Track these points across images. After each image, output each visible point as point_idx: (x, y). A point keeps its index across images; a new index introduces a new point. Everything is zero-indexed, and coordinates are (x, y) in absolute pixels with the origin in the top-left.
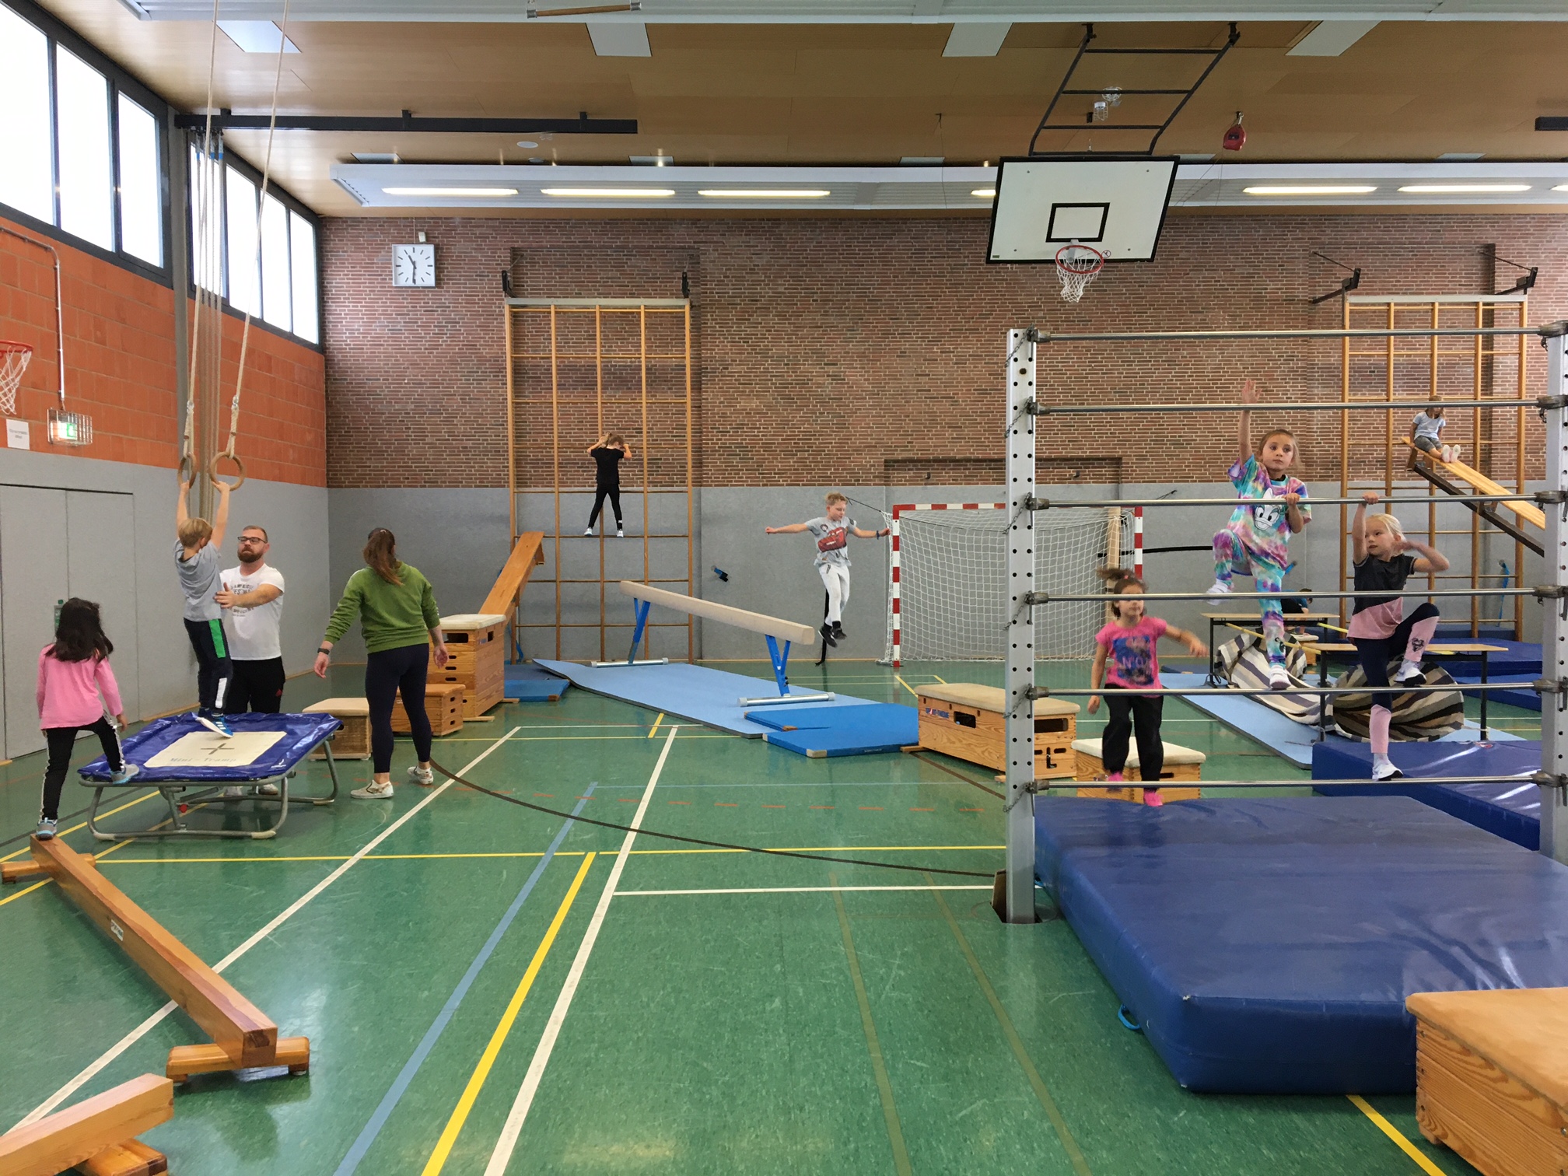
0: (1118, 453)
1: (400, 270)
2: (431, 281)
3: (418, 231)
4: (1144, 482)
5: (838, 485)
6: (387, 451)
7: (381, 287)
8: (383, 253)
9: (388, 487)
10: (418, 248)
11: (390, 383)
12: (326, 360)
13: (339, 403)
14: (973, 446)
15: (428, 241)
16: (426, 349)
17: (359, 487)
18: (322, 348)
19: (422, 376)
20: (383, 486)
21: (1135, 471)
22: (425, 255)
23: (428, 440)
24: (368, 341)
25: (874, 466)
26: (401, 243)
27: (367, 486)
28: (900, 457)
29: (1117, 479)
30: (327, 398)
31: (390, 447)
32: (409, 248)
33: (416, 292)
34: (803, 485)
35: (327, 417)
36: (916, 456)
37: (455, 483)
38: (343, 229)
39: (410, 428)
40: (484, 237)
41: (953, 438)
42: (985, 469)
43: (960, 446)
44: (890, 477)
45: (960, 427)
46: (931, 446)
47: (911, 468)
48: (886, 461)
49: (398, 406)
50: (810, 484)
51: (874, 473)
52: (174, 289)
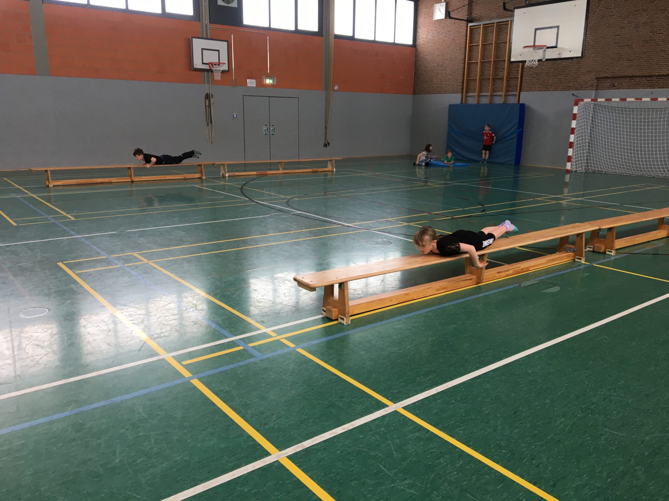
1: (436, 14)
2: (444, 17)
5: (574, 90)
6: (428, 81)
7: (431, 21)
8: (432, 8)
9: (428, 94)
10: (441, 4)
11: (431, 56)
12: (415, 50)
14: (637, 70)
16: (441, 43)
17: (420, 94)
18: (414, 46)
19: (440, 53)
20: (426, 94)
22: (443, 7)
23: (439, 76)
24: (427, 41)
25: (590, 81)
26: (437, 3)
27: (422, 94)
28: (602, 76)
30: (415, 63)
32: (439, 5)
33: (440, 21)
34: (559, 90)
35: (415, 70)
36: (609, 76)
37: (445, 92)
39: (435, 72)
41: (628, 66)
42: (644, 81)
43: (631, 70)
44: (598, 86)
45: (632, 60)
46: (617, 71)
47: (608, 81)
48: (596, 78)
49: (432, 65)
50: (562, 90)
51: (590, 84)
52: (323, 36)
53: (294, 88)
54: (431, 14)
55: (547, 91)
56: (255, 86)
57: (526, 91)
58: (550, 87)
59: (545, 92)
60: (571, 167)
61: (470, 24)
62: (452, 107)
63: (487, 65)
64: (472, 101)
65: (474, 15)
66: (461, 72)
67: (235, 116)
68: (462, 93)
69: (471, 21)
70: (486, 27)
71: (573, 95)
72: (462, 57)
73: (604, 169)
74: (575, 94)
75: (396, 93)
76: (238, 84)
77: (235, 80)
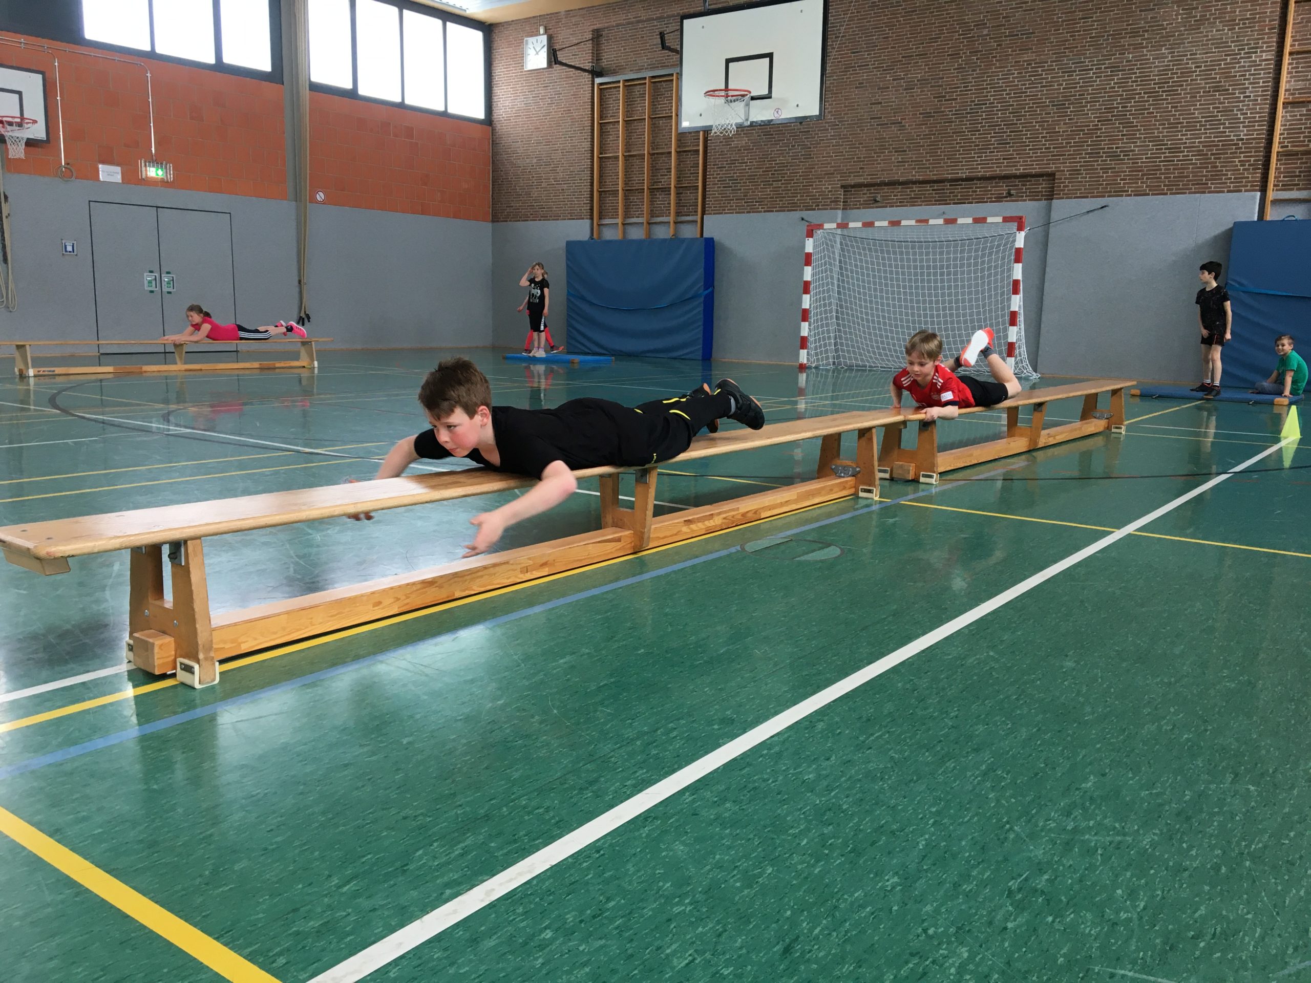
0: (1052, 168)
1: (528, 58)
2: (545, 64)
3: (540, 25)
4: (1075, 198)
5: (802, 210)
6: (521, 194)
7: (520, 72)
8: (521, 46)
9: (522, 220)
10: (539, 38)
11: (524, 144)
12: (492, 130)
13: (498, 160)
14: (915, 168)
15: (545, 32)
16: (543, 116)
17: (506, 221)
18: (488, 123)
19: (541, 137)
20: (519, 221)
21: (1068, 186)
22: (542, 44)
24: (514, 114)
25: (831, 191)
26: (532, 36)
27: (511, 221)
28: (852, 183)
29: (1050, 196)
30: (492, 158)
31: (523, 192)
32: (534, 39)
33: (538, 72)
35: (492, 171)
36: (866, 181)
39: (534, 177)
40: (576, 24)
41: (898, 162)
42: (929, 190)
43: (904, 169)
44: (847, 202)
45: (905, 151)
46: (879, 171)
47: (865, 192)
48: (842, 187)
49: (528, 161)
50: (781, 210)
51: (831, 198)
52: (283, 84)
53: (219, 191)
54: (520, 58)
55: (753, 212)
56: (121, 181)
57: (714, 214)
58: (759, 205)
59: (751, 214)
60: (808, 359)
61: (598, 80)
62: (572, 247)
63: (636, 161)
64: (610, 234)
65: (604, 63)
66: (586, 175)
67: (69, 248)
68: (592, 219)
69: (600, 75)
70: (630, 85)
71: (803, 219)
72: (587, 145)
73: (868, 362)
74: (805, 218)
75: (456, 216)
76: (75, 175)
77: (68, 164)
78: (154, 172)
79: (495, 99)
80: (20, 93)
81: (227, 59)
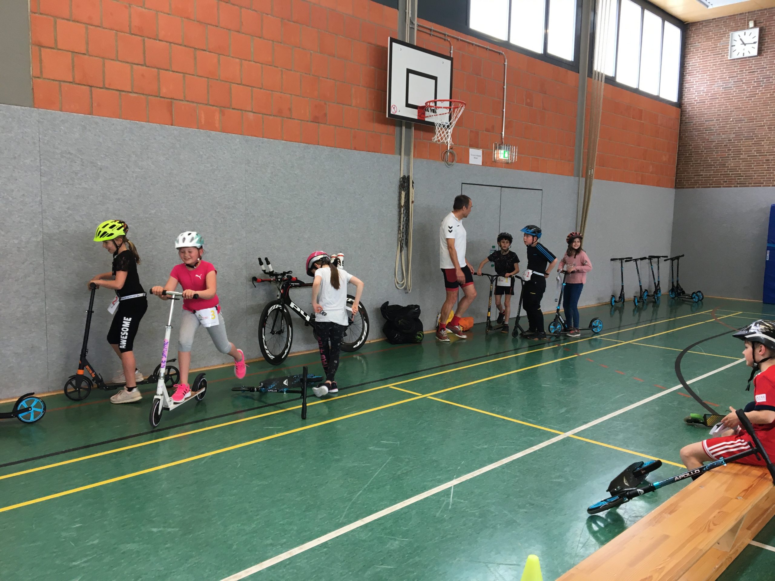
1: (734, 48)
2: (755, 52)
3: (749, 21)
6: (714, 165)
7: (721, 61)
8: (724, 39)
9: (712, 187)
10: (748, 32)
11: (720, 122)
12: (681, 111)
13: (686, 137)
15: (755, 26)
16: (747, 97)
17: (694, 188)
18: (680, 104)
19: (742, 115)
20: (709, 187)
22: (752, 36)
24: (709, 97)
26: (737, 30)
27: (699, 187)
30: (680, 134)
31: (716, 163)
32: (741, 33)
33: (744, 60)
35: (679, 146)
38: (700, 29)
39: (731, 150)
49: (724, 136)
52: (579, 73)
53: (535, 169)
54: (722, 49)
56: (481, 164)
75: (658, 184)
76: (456, 158)
77: (452, 148)
78: (503, 155)
79: (687, 85)
80: (435, 78)
81: (550, 51)
